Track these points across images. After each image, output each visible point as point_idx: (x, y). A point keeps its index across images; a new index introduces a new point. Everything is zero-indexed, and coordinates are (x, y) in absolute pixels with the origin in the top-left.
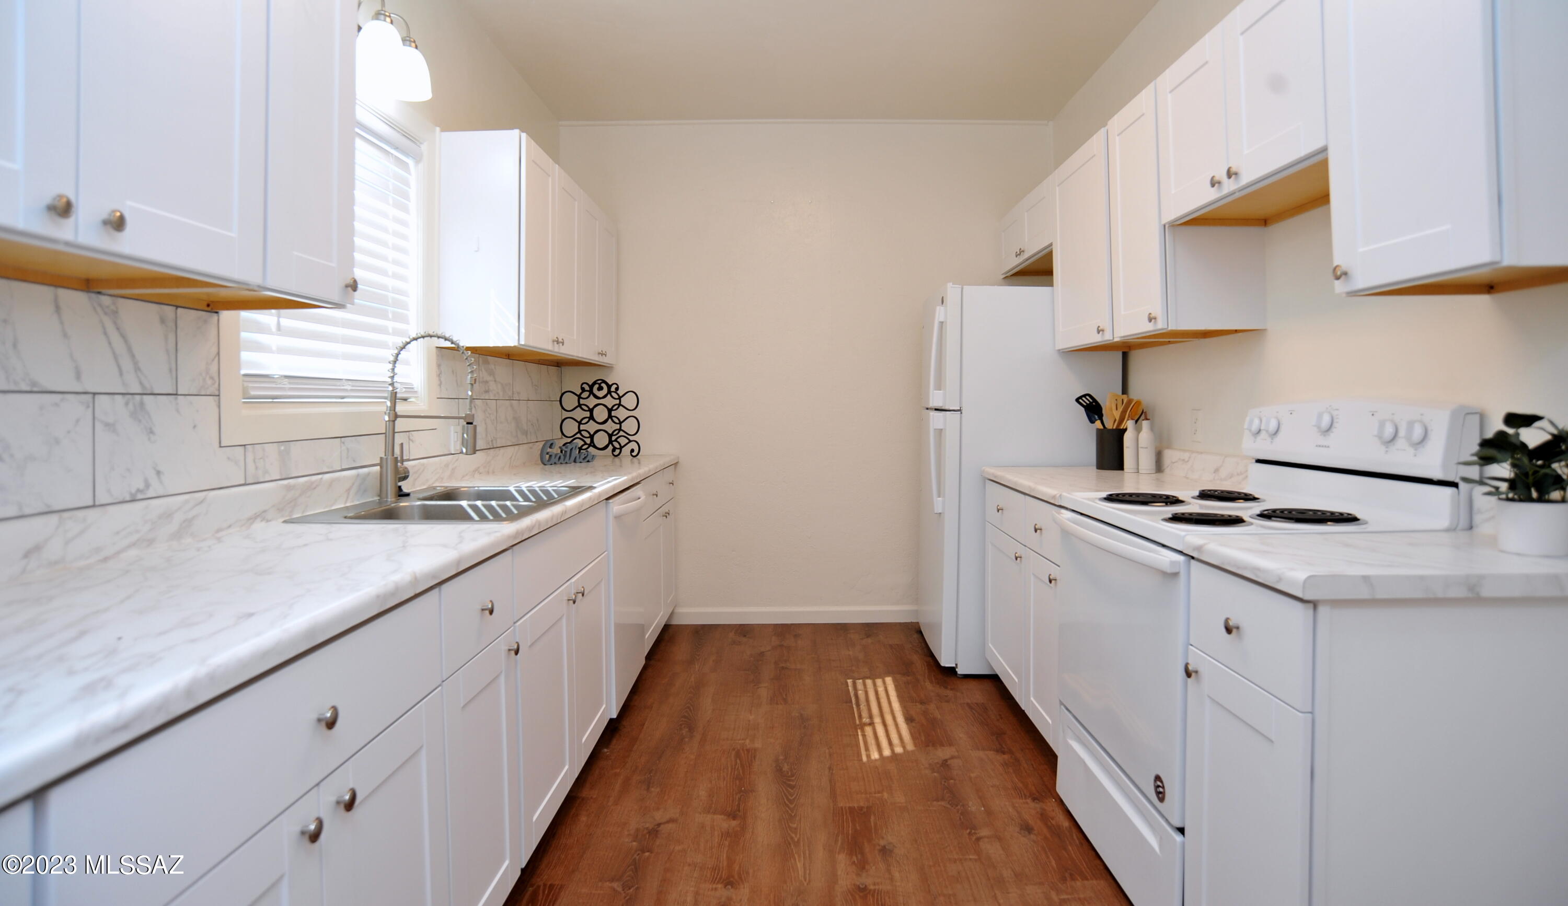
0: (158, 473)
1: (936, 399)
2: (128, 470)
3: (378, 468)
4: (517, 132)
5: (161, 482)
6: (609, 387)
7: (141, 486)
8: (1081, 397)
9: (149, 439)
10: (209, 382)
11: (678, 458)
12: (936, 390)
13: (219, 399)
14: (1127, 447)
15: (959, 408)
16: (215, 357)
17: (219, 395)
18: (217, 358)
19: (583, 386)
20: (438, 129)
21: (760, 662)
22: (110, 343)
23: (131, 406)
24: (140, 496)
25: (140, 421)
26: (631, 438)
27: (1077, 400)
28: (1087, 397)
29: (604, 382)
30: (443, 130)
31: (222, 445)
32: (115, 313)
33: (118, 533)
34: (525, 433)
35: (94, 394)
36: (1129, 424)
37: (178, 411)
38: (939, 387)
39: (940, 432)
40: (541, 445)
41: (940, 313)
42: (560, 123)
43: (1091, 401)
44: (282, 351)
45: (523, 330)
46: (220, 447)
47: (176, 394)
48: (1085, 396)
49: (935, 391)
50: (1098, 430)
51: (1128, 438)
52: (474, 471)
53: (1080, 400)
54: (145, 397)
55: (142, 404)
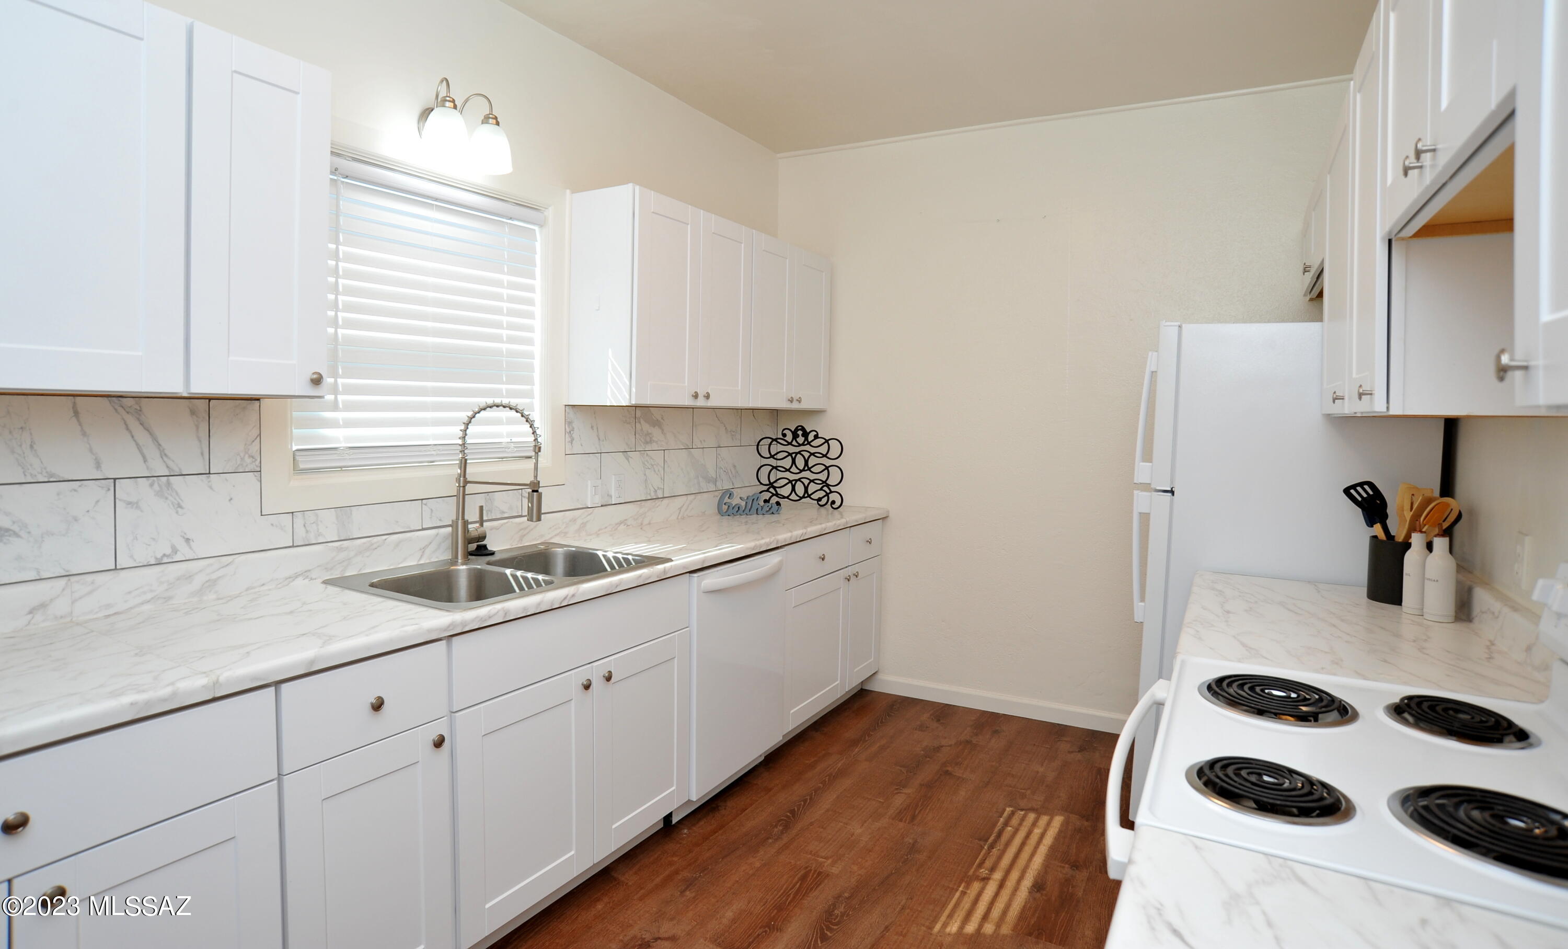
0: (188, 540)
1: (1143, 471)
2: (154, 539)
3: (450, 529)
4: (631, 185)
5: (190, 548)
6: (806, 434)
7: (168, 551)
8: (1354, 487)
9: (177, 512)
10: (248, 460)
11: (888, 512)
12: (1143, 461)
13: (261, 474)
14: (1407, 574)
15: (1169, 489)
16: (257, 437)
17: (260, 471)
18: (259, 438)
19: (784, 432)
20: (568, 191)
21: (928, 759)
22: (133, 437)
23: (156, 487)
24: (165, 560)
25: (167, 498)
26: (833, 489)
27: (1347, 491)
28: (1366, 487)
29: (803, 429)
30: (573, 192)
31: (263, 514)
32: (139, 411)
33: (130, 593)
34: (709, 480)
35: (115, 479)
36: (1417, 540)
37: (211, 487)
38: (1148, 456)
39: (1145, 518)
40: (719, 494)
41: (1152, 357)
42: (778, 155)
43: (1371, 493)
44: (348, 424)
45: (634, 390)
46: (262, 515)
47: (209, 473)
48: (1361, 484)
49: (1142, 464)
50: (1375, 537)
51: (1411, 559)
52: (616, 524)
53: (1352, 491)
54: (170, 477)
55: (169, 484)
